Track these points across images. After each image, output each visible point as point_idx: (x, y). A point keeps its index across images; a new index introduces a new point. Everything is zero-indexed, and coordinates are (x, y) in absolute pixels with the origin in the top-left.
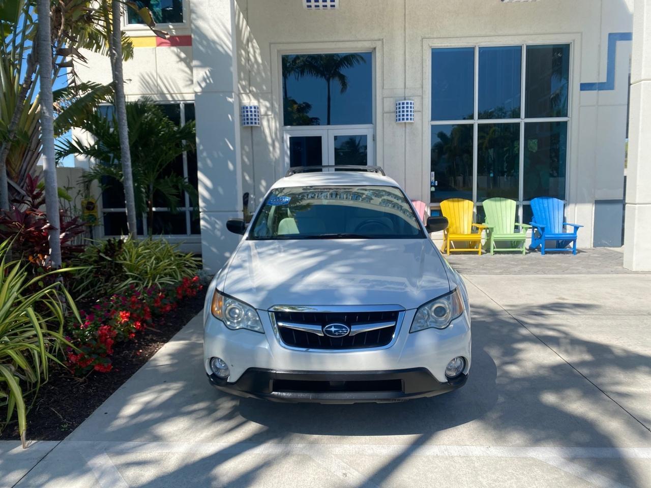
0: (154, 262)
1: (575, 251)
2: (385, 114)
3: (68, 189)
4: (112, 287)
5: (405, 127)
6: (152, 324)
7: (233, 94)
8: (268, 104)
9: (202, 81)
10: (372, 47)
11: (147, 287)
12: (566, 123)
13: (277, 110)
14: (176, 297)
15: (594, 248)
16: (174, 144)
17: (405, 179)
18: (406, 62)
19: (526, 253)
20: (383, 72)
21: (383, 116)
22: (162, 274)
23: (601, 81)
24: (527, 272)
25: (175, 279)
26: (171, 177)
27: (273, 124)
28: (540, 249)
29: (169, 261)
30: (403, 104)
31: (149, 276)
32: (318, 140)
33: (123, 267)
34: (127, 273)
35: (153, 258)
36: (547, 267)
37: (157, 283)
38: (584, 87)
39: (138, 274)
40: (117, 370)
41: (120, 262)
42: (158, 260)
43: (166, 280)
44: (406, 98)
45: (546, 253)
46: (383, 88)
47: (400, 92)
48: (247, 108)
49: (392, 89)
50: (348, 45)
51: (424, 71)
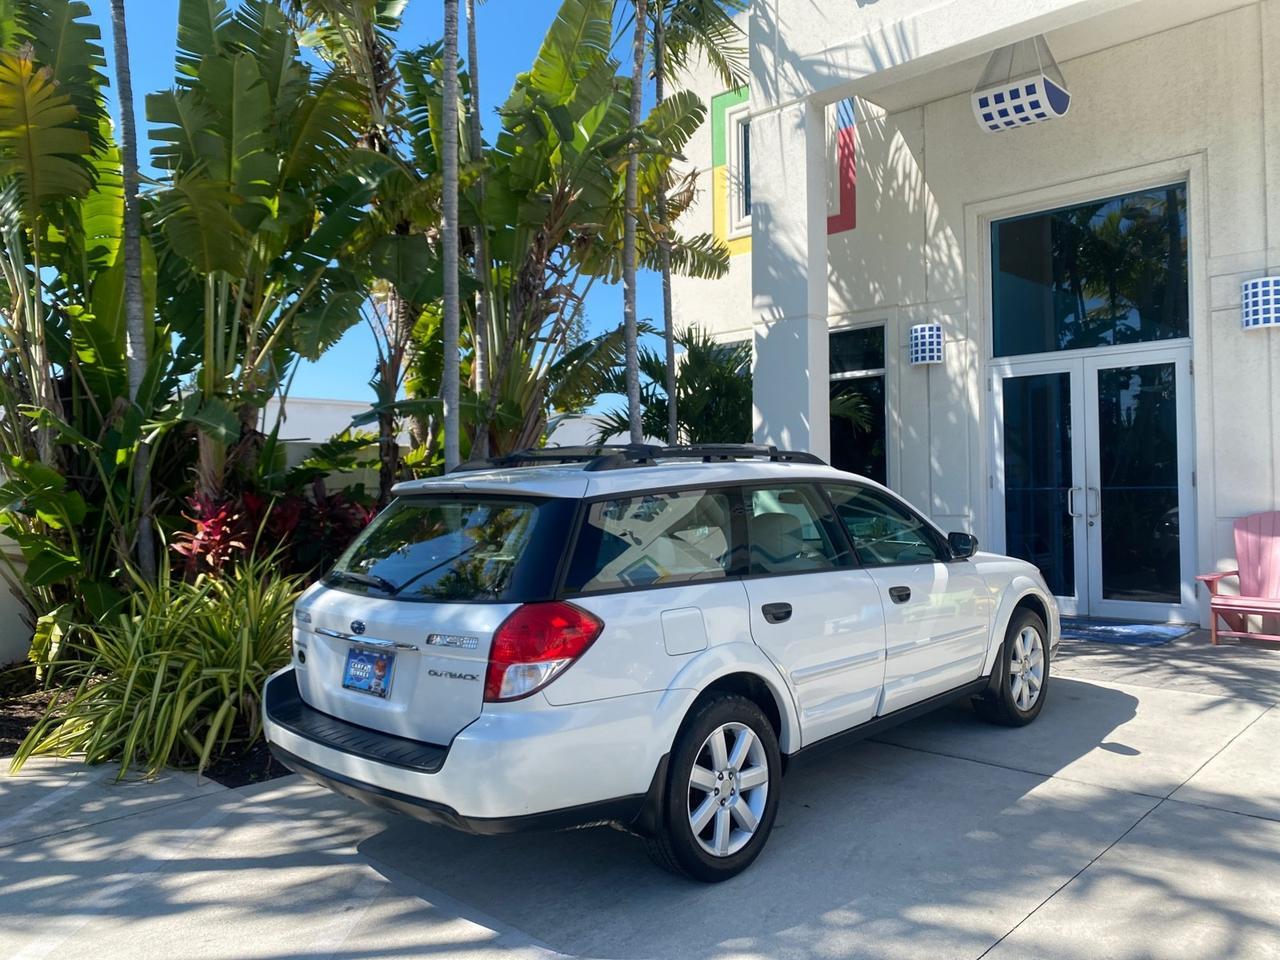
2: (1214, 314)
5: (1269, 339)
10: (1179, 171)
17: (1272, 461)
18: (1268, 189)
20: (1207, 222)
21: (1209, 317)
27: (965, 357)
30: (1255, 286)
32: (1064, 379)
44: (1270, 272)
46: (1208, 256)
47: (1253, 259)
48: (916, 330)
49: (1231, 255)
50: (1121, 178)
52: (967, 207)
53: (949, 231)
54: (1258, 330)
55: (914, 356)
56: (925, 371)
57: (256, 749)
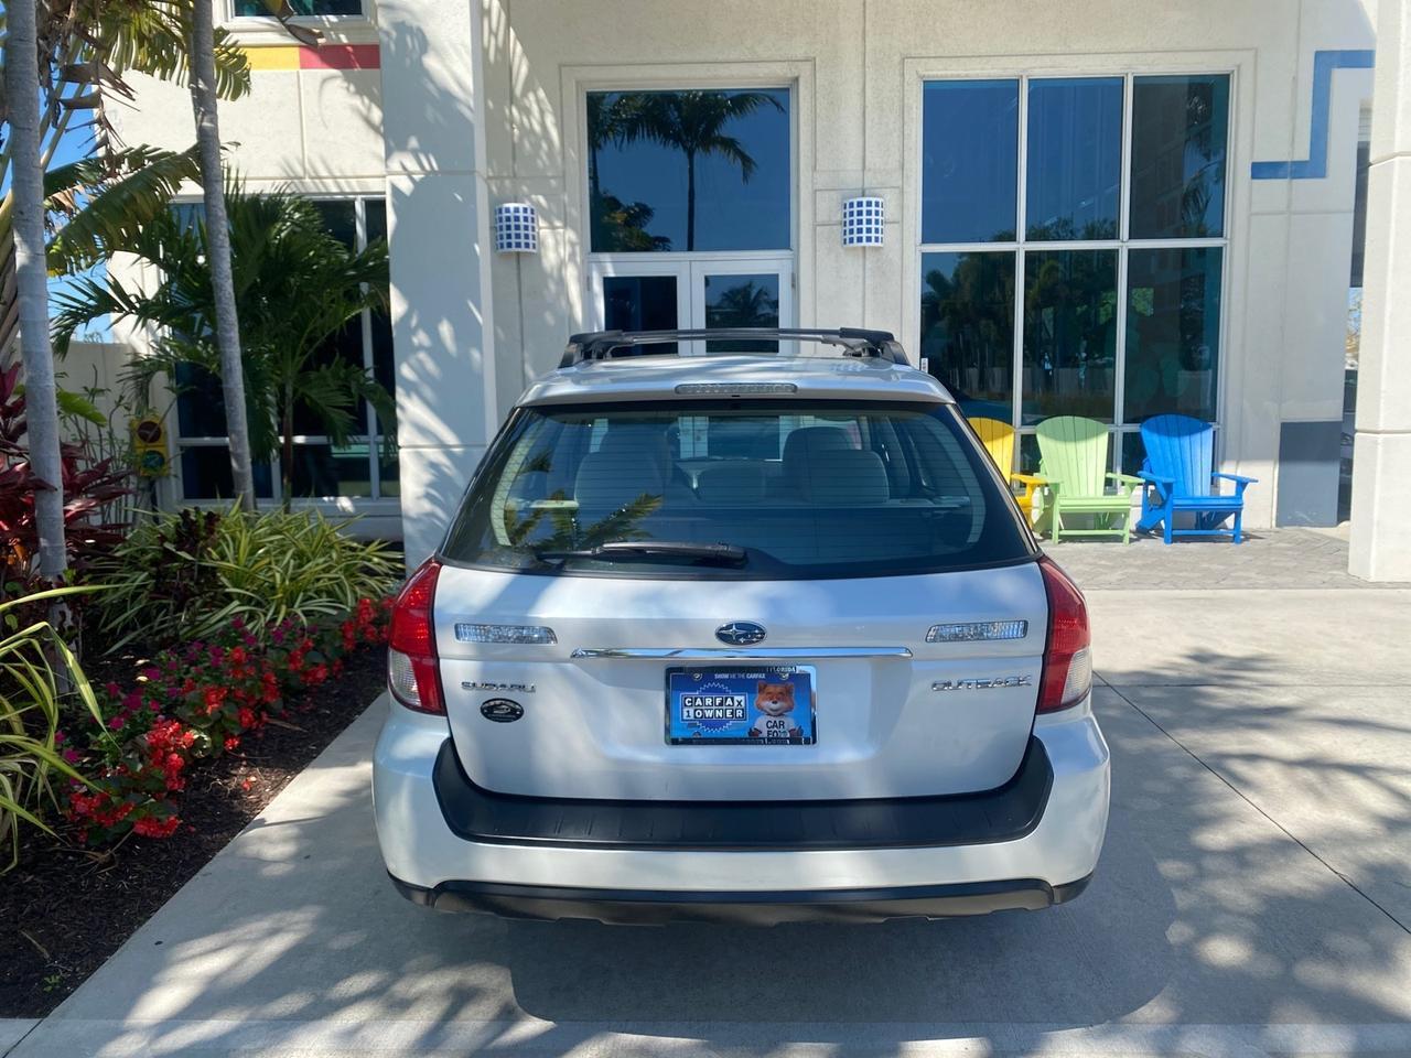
0: (292, 562)
1: (1238, 536)
2: (818, 228)
3: (94, 393)
4: (191, 622)
5: (864, 257)
6: (283, 712)
7: (475, 178)
10: (789, 75)
11: (274, 620)
12: (1219, 251)
14: (341, 646)
15: (1278, 529)
16: (342, 290)
18: (867, 110)
19: (1131, 540)
20: (814, 133)
21: (814, 231)
22: (310, 590)
23: (1296, 159)
24: (1138, 583)
25: (341, 603)
26: (333, 366)
27: (565, 248)
28: (1160, 532)
29: (325, 562)
30: (860, 204)
31: (280, 595)
32: (669, 285)
33: (219, 574)
34: (227, 590)
35: (290, 553)
36: (1181, 571)
37: (299, 612)
38: (1261, 170)
39: (253, 592)
40: (193, 829)
41: (210, 564)
42: (301, 557)
43: (320, 604)
44: (867, 192)
45: (1176, 539)
46: (814, 168)
47: (852, 178)
48: (507, 210)
49: (834, 171)
50: (735, 70)
51: (906, 133)
52: (563, 69)
53: (541, 94)
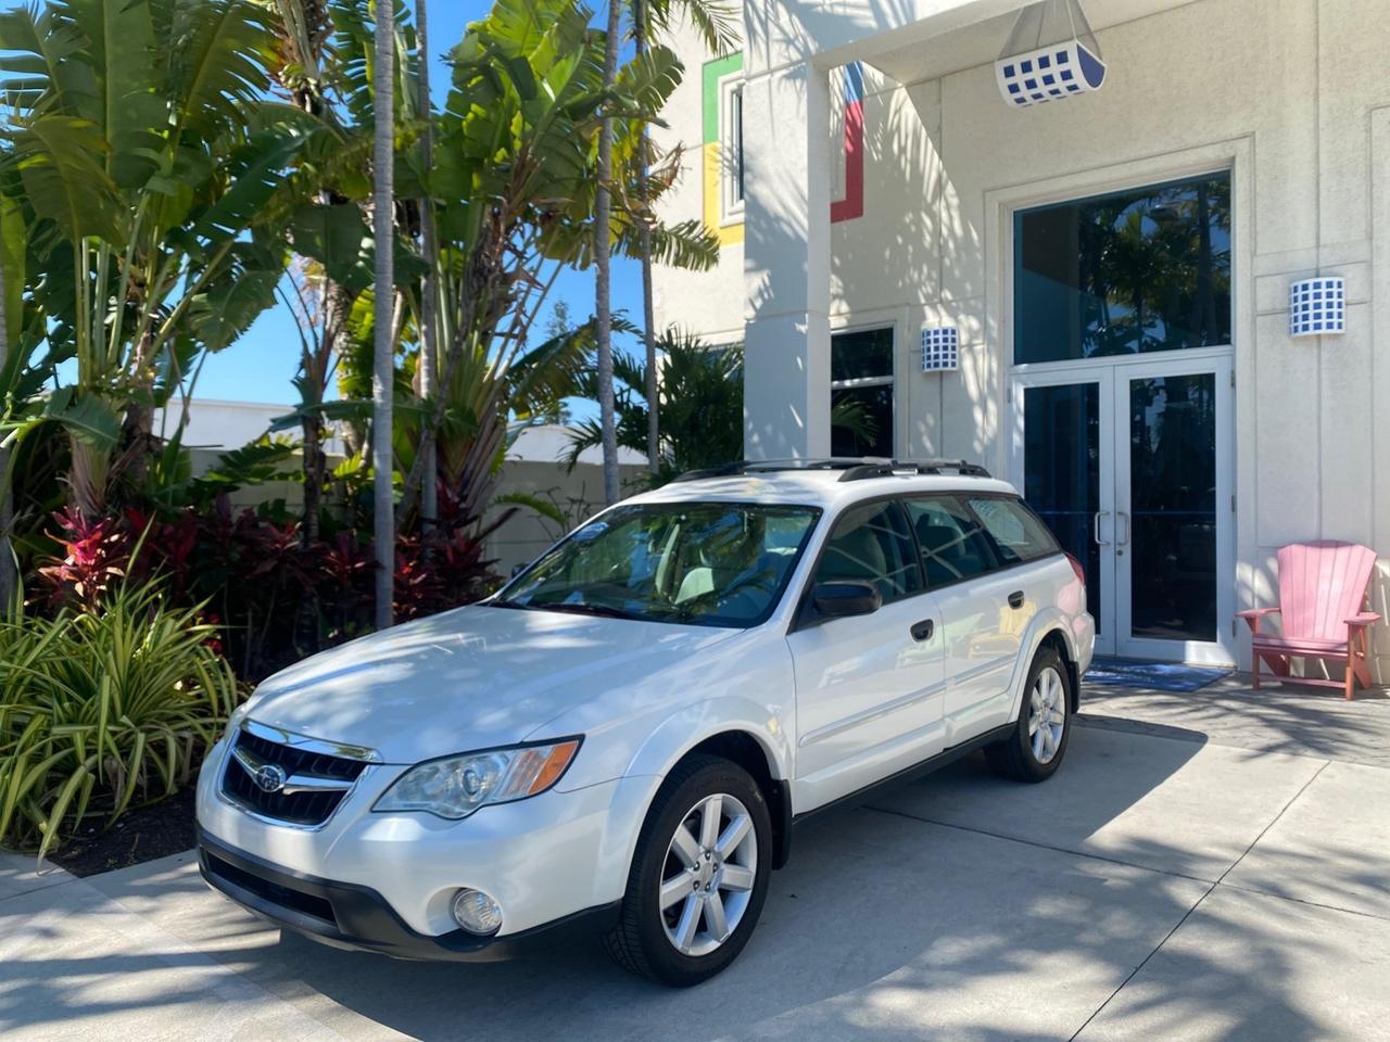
2: (1259, 319)
5: (1319, 347)
7: (807, 315)
8: (974, 323)
9: (756, 298)
10: (1223, 158)
13: (995, 334)
17: (1320, 484)
18: (1322, 179)
20: (1253, 215)
21: (1254, 322)
27: (983, 364)
30: (1305, 287)
32: (1091, 391)
44: (1322, 272)
46: (1254, 254)
47: (1303, 258)
48: (929, 333)
49: (1280, 253)
50: (1159, 163)
51: (1374, 196)
52: (988, 194)
54: (1306, 337)
55: (926, 362)
56: (938, 378)
57: (120, 825)
